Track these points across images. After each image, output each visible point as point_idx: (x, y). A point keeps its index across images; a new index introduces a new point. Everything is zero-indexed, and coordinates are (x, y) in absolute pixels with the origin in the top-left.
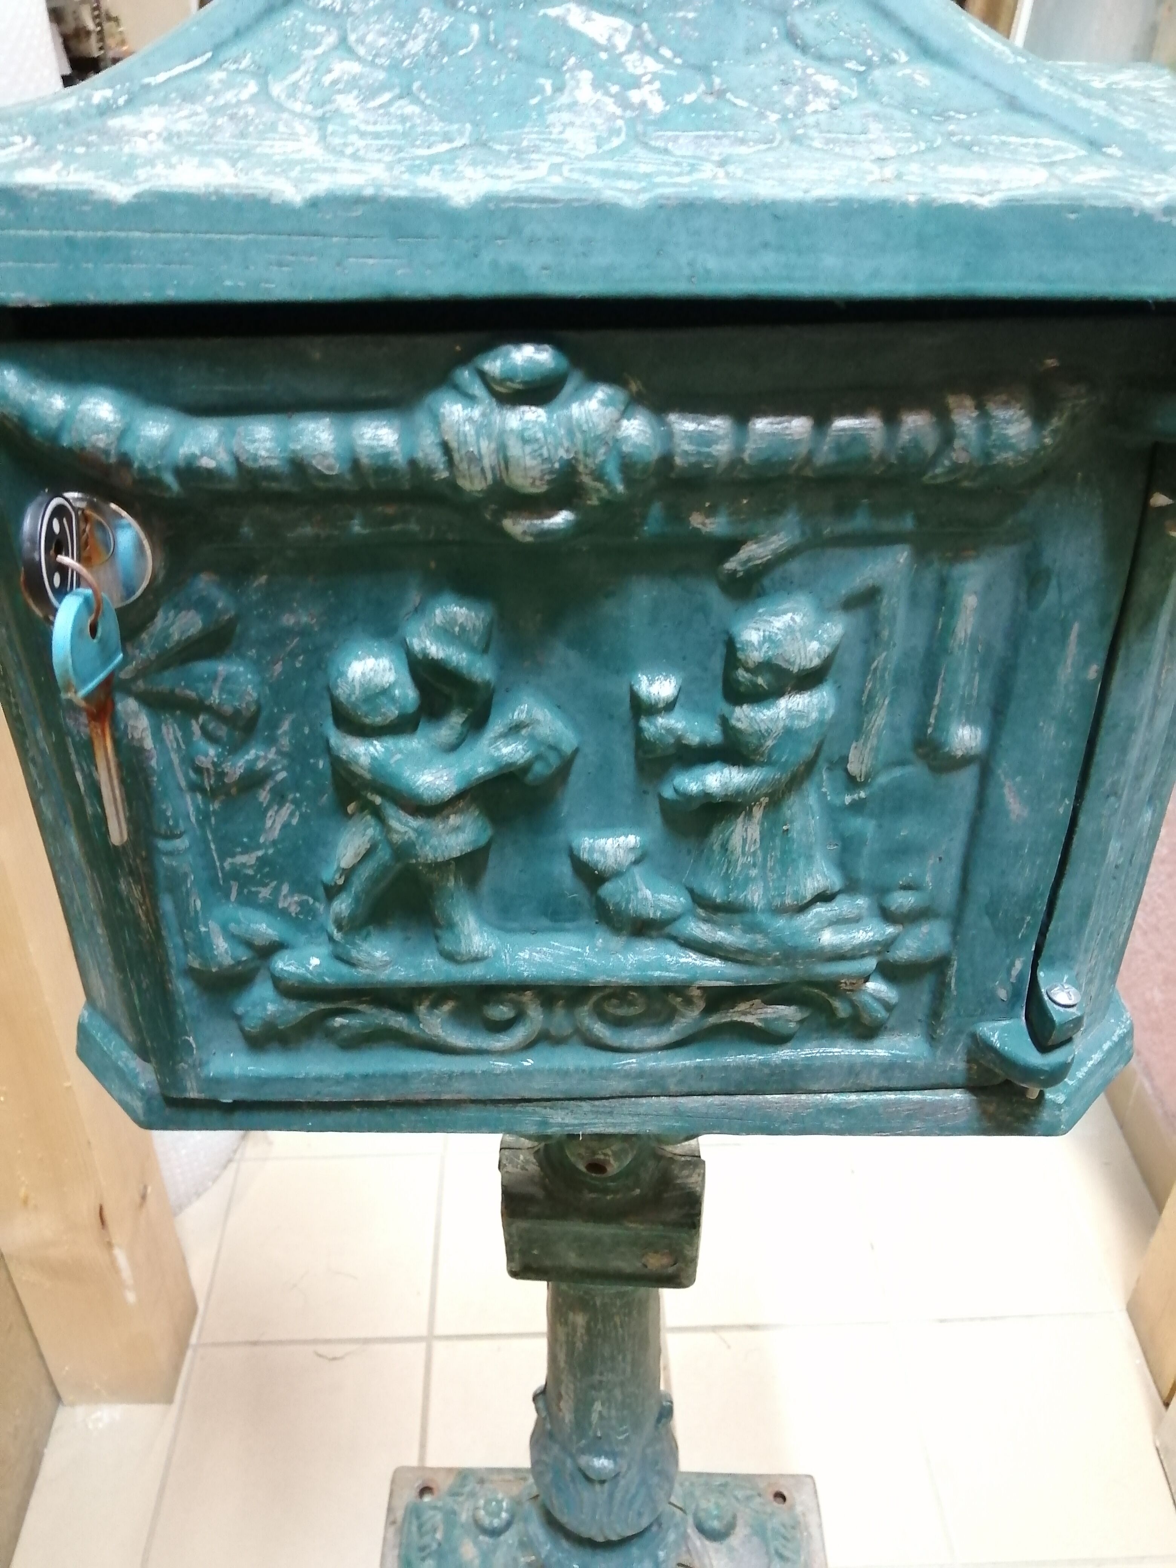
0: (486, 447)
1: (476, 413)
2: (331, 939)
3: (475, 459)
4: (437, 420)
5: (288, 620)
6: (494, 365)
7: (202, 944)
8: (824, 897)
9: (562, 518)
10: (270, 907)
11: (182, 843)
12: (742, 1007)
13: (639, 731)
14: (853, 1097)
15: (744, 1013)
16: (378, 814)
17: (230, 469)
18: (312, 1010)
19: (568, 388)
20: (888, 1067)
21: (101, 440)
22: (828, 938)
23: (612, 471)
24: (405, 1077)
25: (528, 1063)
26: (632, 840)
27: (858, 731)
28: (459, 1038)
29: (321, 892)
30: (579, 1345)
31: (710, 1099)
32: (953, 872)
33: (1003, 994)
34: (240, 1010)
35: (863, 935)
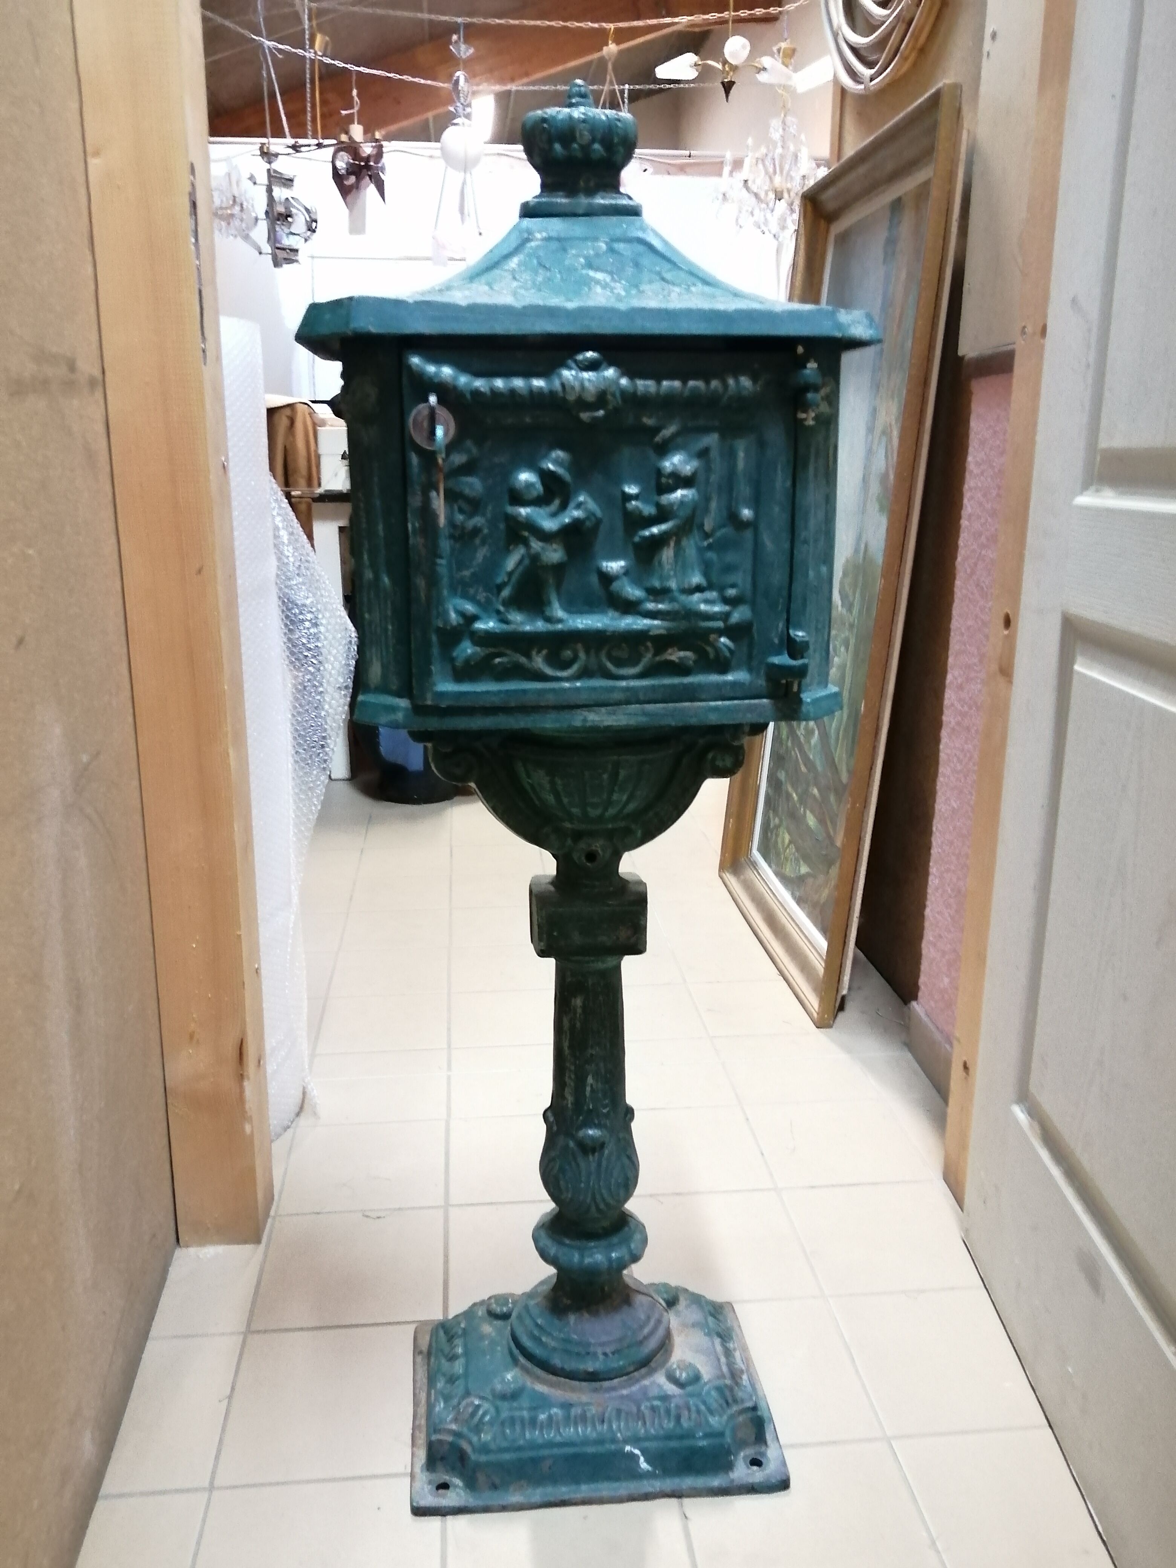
0: (577, 385)
1: (573, 372)
2: (498, 612)
3: (573, 388)
4: (560, 376)
5: (496, 460)
6: (580, 357)
7: (446, 613)
8: (699, 589)
9: (601, 413)
10: (473, 599)
11: (443, 562)
12: (670, 651)
13: (624, 508)
14: (720, 703)
15: (671, 654)
16: (526, 543)
17: (488, 393)
18: (487, 652)
19: (603, 366)
20: (734, 684)
21: (449, 380)
22: (703, 607)
23: (618, 395)
24: (524, 691)
25: (578, 684)
26: (622, 563)
27: (707, 510)
28: (549, 671)
29: (495, 591)
30: (578, 1025)
31: (658, 705)
32: (749, 579)
33: (776, 641)
34: (455, 654)
35: (717, 609)
